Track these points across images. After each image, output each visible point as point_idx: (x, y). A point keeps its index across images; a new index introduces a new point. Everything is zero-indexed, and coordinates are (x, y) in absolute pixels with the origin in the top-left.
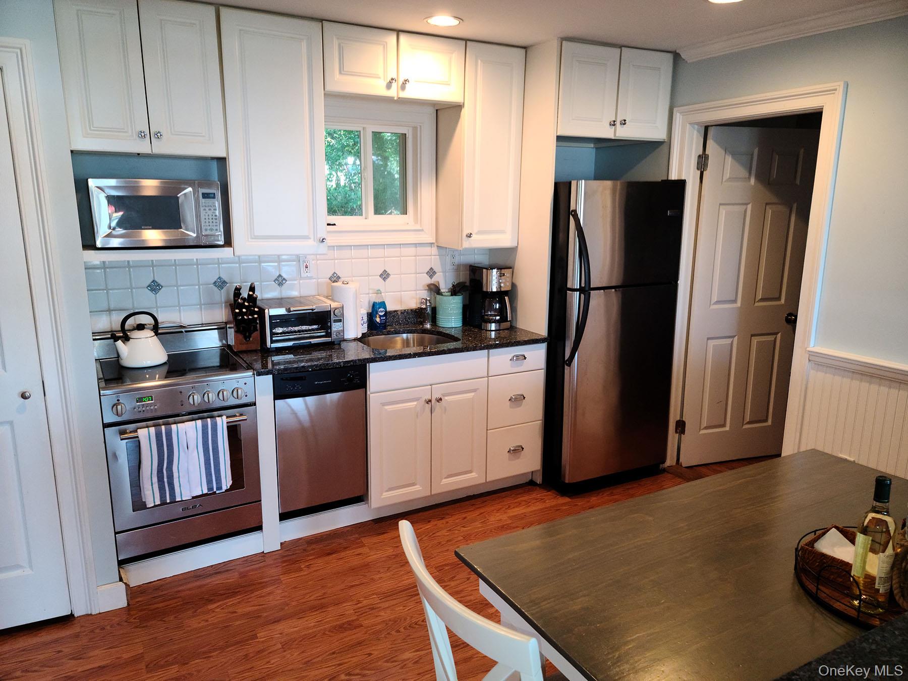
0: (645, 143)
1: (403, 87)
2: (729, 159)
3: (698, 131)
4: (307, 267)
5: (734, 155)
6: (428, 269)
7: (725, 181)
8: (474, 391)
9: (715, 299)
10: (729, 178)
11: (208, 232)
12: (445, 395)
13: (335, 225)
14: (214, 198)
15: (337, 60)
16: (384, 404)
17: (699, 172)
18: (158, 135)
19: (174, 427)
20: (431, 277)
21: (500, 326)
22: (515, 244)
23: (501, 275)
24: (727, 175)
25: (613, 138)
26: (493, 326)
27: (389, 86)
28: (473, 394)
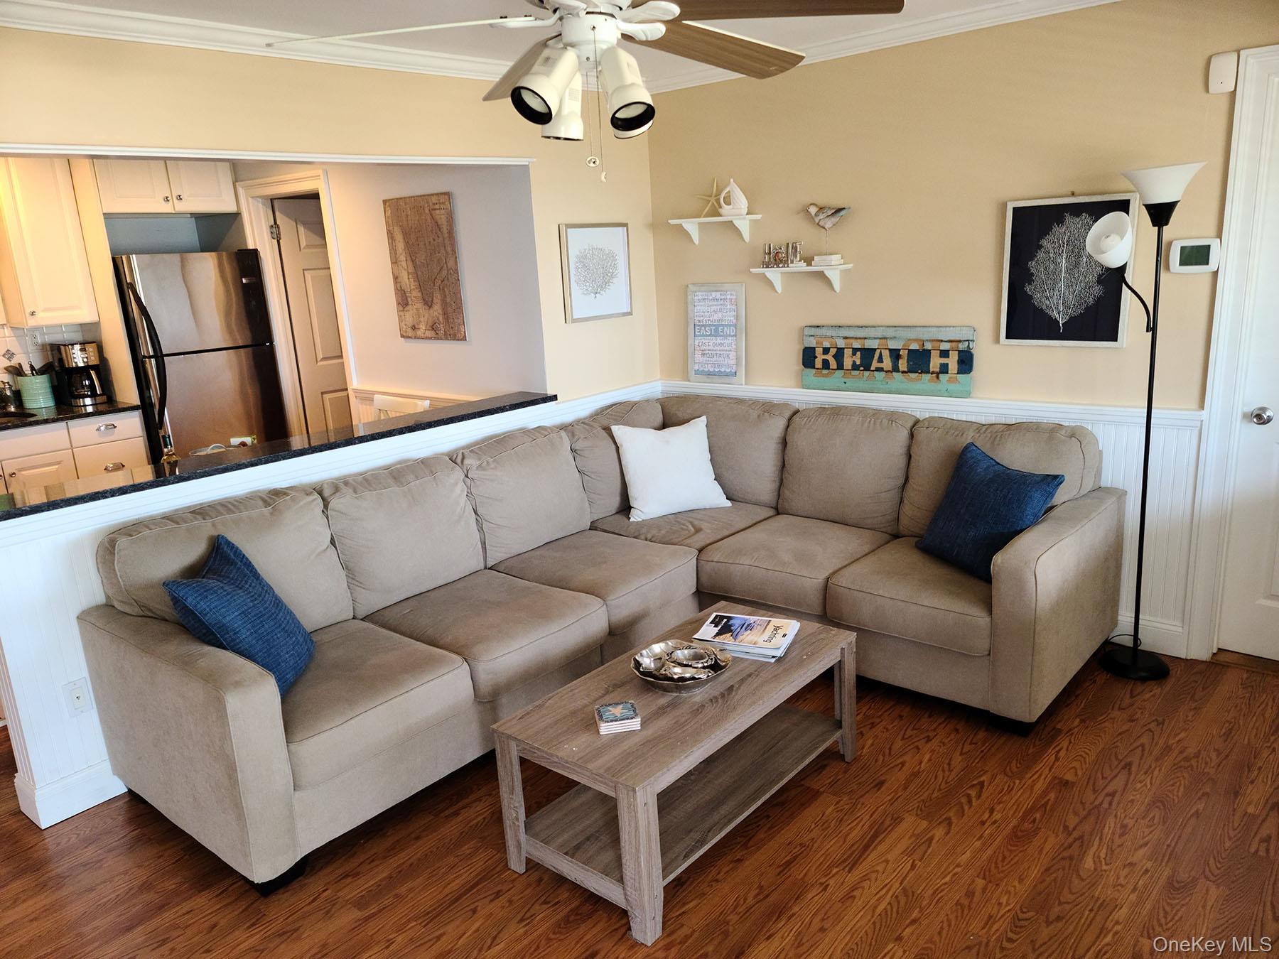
0: (211, 216)
2: (301, 229)
3: (264, 204)
5: (305, 224)
6: (5, 351)
7: (304, 248)
9: (320, 356)
10: (307, 245)
17: (276, 241)
20: (10, 359)
21: (95, 400)
22: (96, 319)
23: (83, 350)
24: (303, 244)
25: (174, 212)
26: (88, 401)
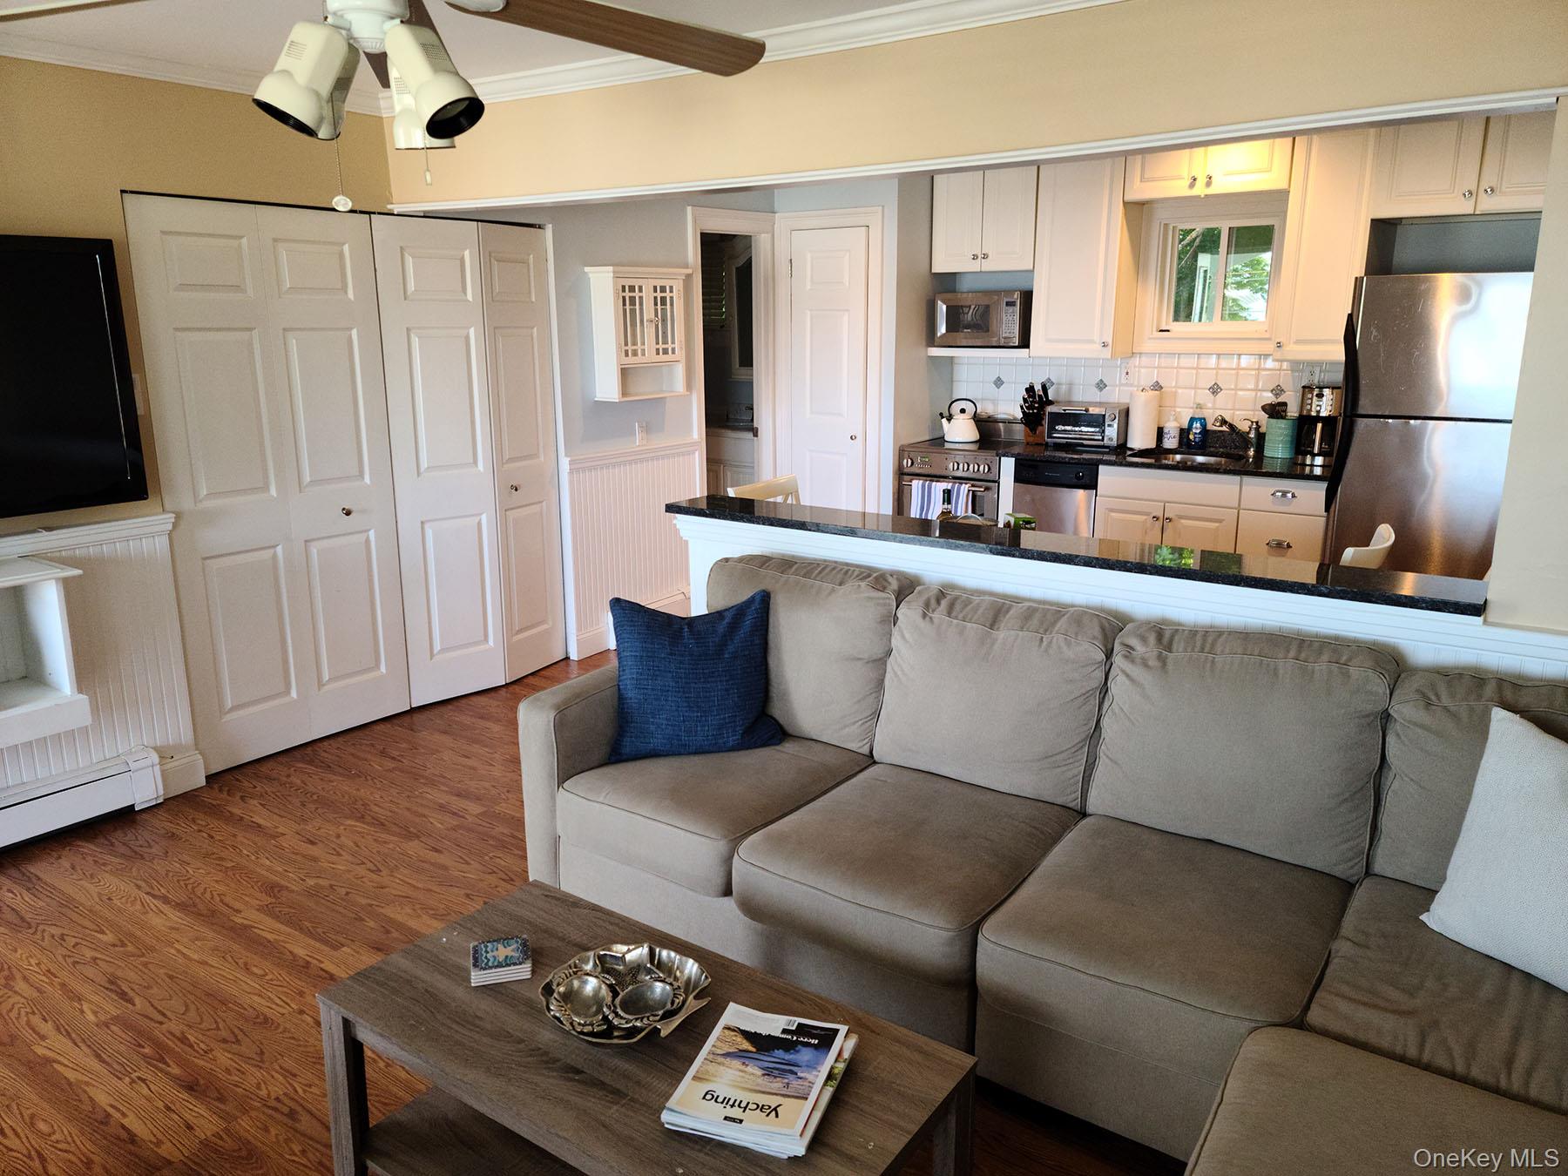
1: (1208, 184)
4: (1127, 373)
6: (1274, 386)
8: (1220, 521)
11: (1007, 335)
12: (1181, 517)
13: (1168, 331)
14: (1014, 305)
15: (1139, 164)
16: (1112, 510)
18: (985, 256)
19: (934, 483)
20: (1277, 395)
27: (1192, 186)
28: (1217, 524)
